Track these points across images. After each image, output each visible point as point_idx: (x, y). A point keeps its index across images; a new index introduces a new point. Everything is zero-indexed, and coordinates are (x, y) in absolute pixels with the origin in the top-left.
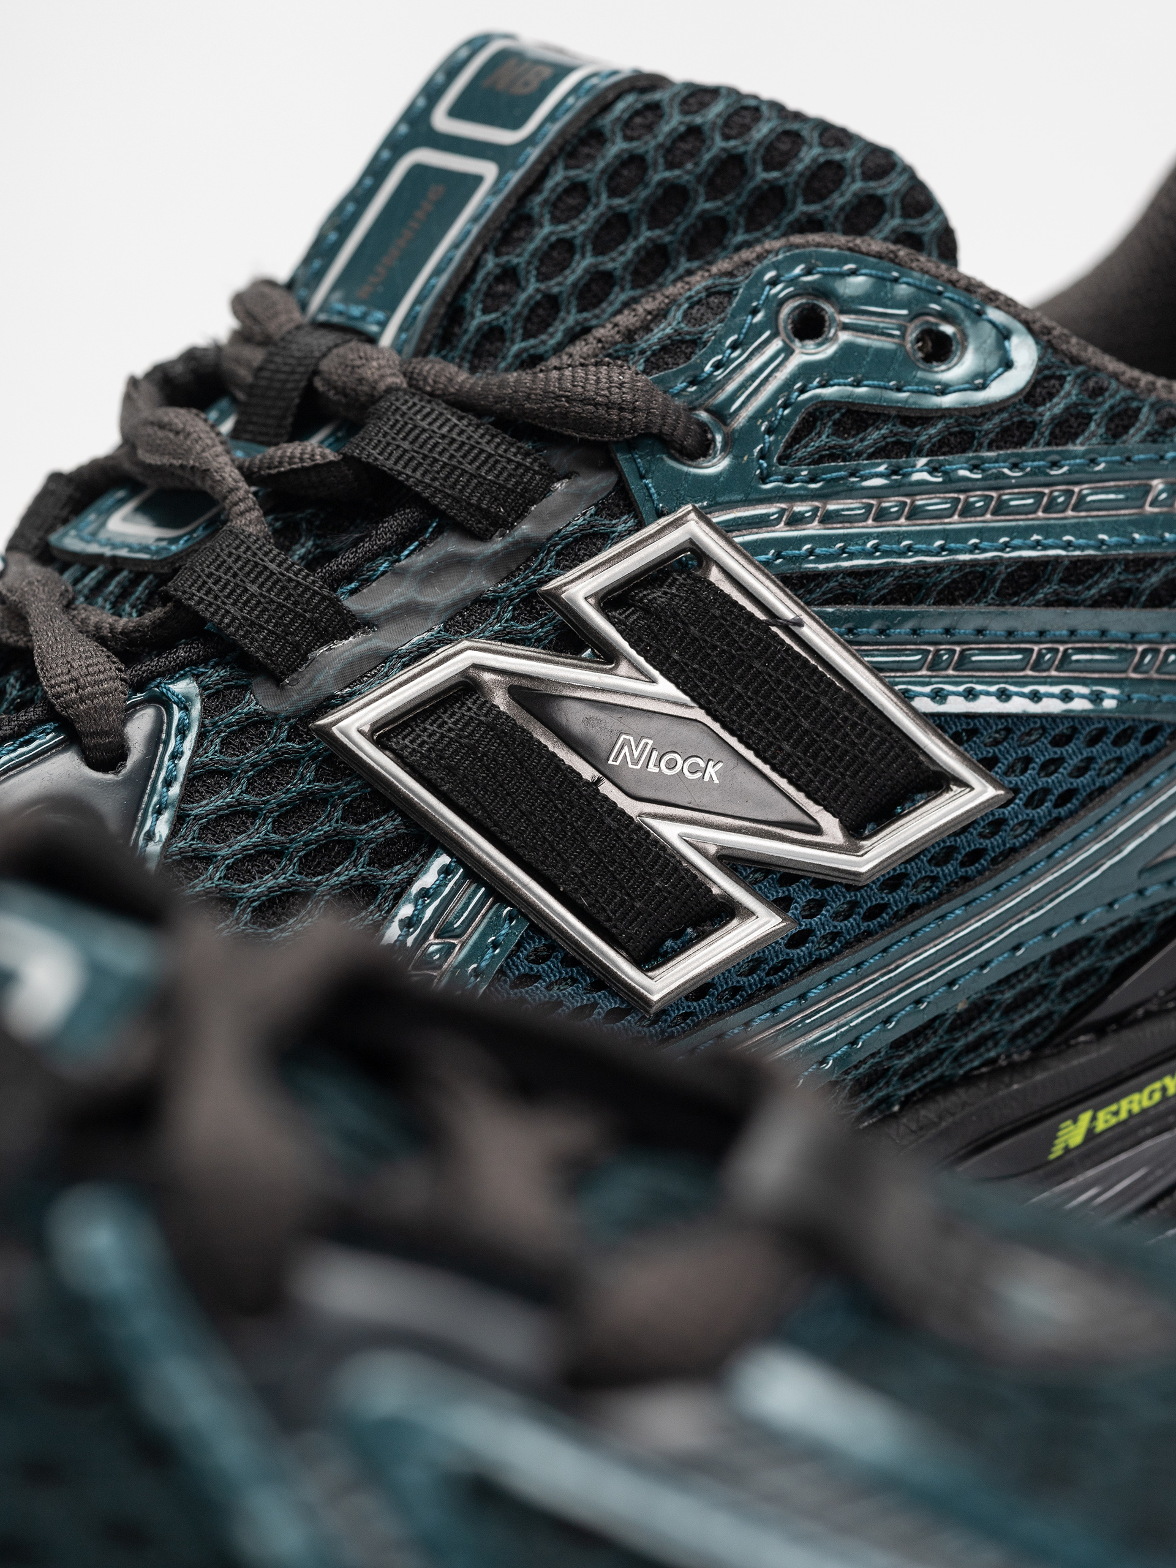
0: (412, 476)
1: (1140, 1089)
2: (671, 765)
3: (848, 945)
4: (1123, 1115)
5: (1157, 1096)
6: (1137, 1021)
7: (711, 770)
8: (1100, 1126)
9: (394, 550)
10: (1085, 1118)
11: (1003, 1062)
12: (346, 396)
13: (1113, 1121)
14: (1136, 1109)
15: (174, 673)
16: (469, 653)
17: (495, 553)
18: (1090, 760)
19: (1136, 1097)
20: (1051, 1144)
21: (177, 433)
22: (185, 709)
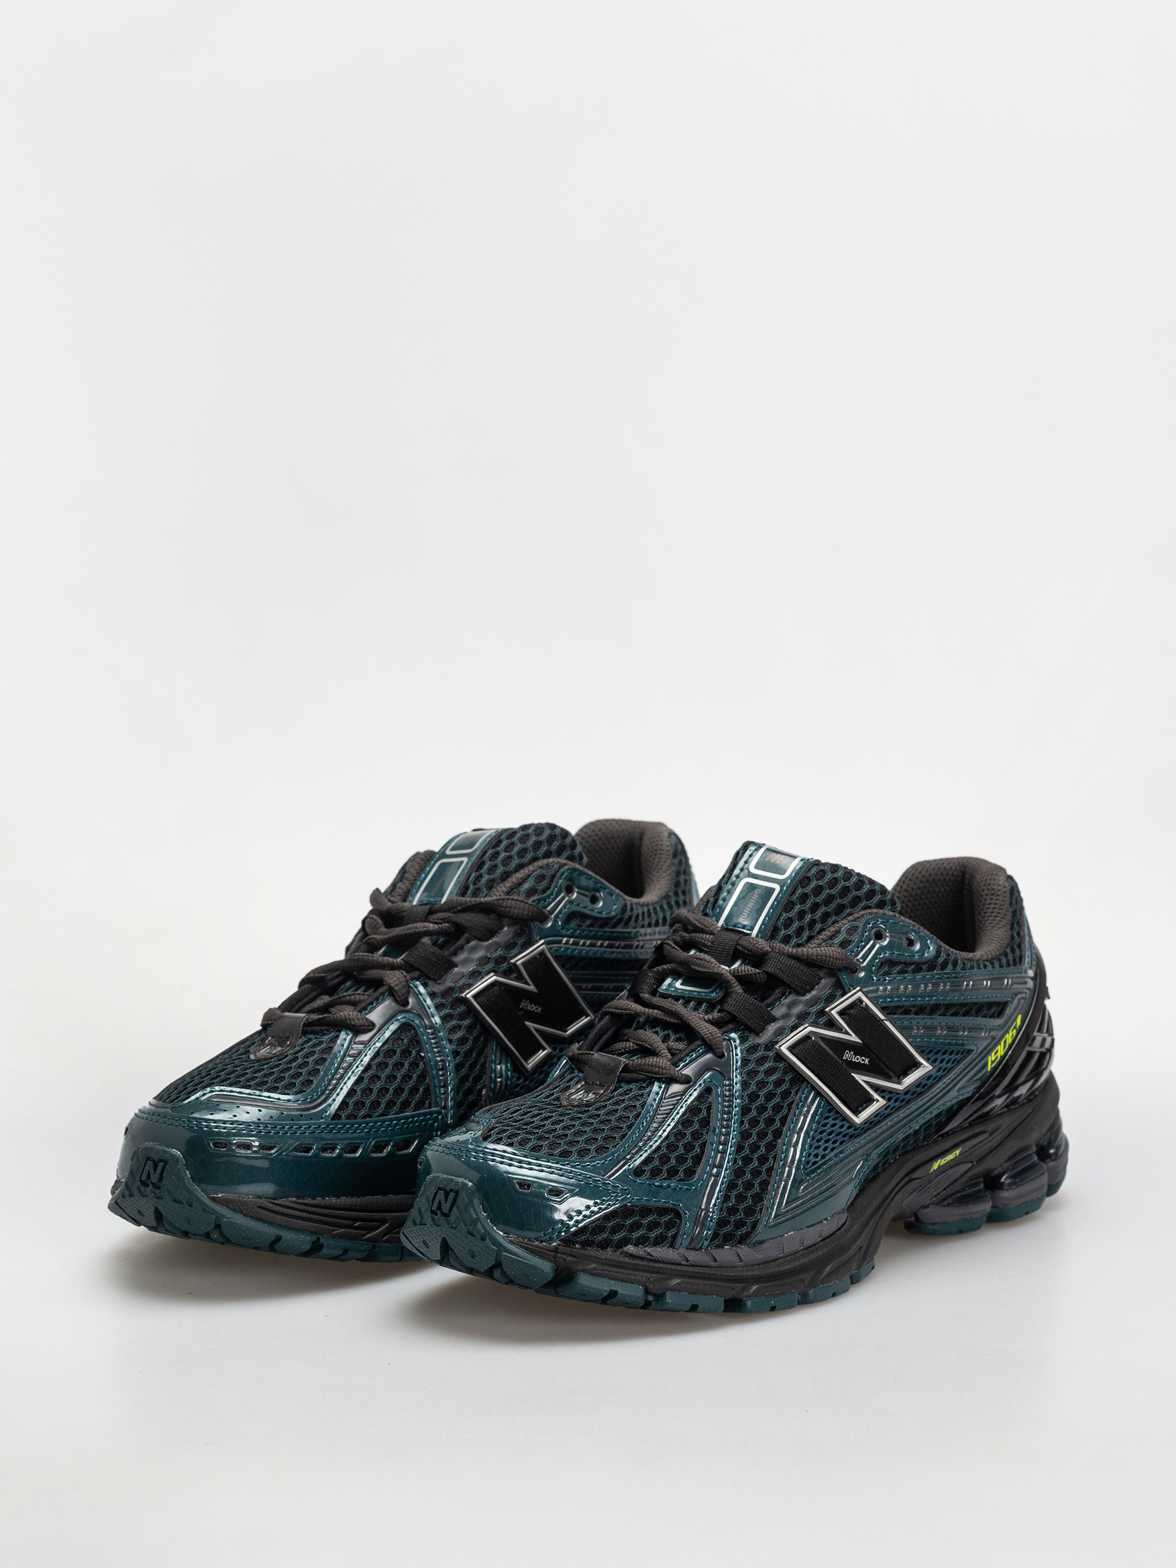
0: (782, 976)
1: (951, 1154)
2: (858, 1059)
3: (897, 1109)
4: (947, 1161)
5: (954, 1156)
6: (950, 1135)
7: (867, 1061)
8: (942, 1164)
9: (778, 999)
10: (939, 1161)
11: (920, 1145)
12: (751, 952)
13: (945, 1162)
14: (949, 1159)
15: (731, 1031)
16: (809, 1027)
17: (807, 1000)
18: (950, 1059)
19: (950, 1156)
20: (931, 1169)
21: (708, 962)
22: (735, 1042)
